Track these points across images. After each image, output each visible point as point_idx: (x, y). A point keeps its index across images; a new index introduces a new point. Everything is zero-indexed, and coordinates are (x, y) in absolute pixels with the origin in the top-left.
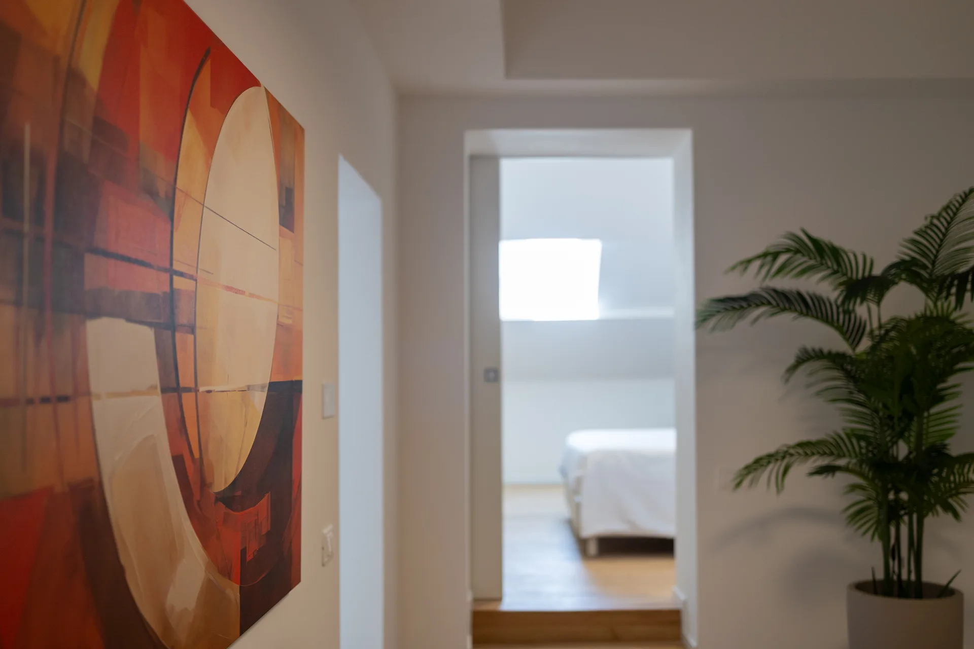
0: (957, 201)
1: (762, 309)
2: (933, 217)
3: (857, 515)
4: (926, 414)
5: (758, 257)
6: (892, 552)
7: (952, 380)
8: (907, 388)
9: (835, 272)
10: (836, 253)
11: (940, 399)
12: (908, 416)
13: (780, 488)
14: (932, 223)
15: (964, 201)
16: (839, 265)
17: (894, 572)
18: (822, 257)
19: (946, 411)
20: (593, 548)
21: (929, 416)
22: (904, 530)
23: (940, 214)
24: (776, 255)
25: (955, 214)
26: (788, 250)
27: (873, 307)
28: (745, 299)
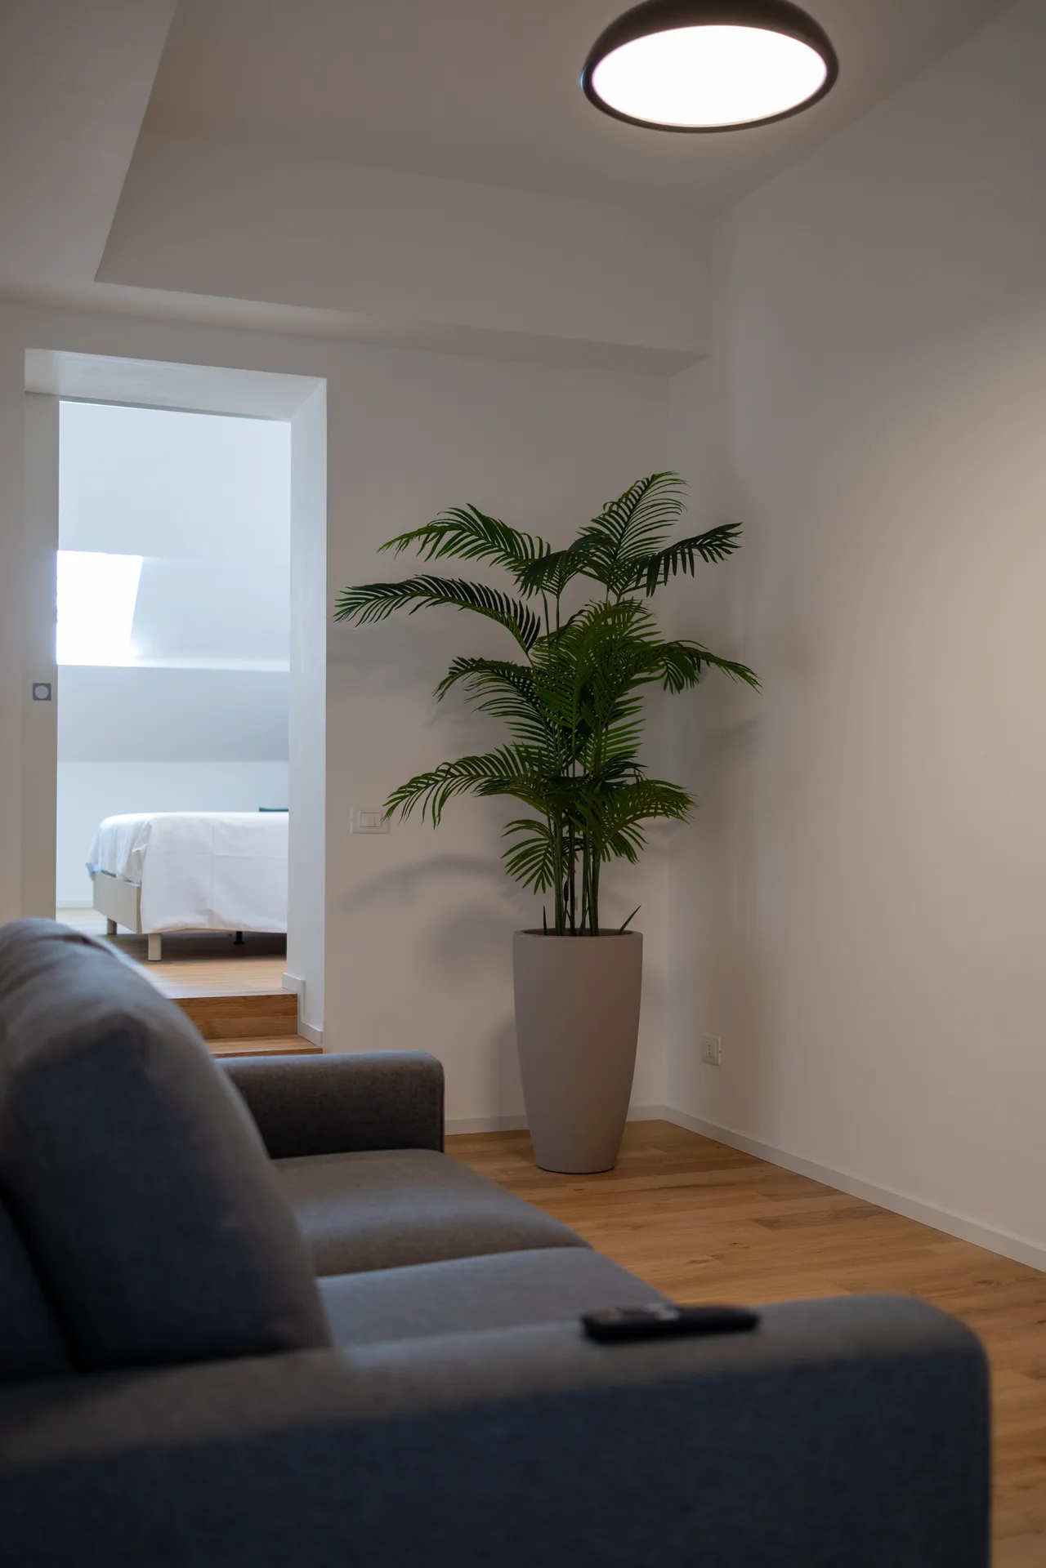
0: (640, 488)
1: (419, 599)
2: (614, 503)
3: (520, 859)
4: (604, 730)
5: (419, 533)
6: (565, 894)
7: (632, 693)
8: (585, 696)
9: (509, 555)
10: (509, 535)
11: (621, 714)
12: (585, 730)
13: (437, 819)
14: (611, 510)
15: (647, 488)
16: (512, 548)
17: (566, 911)
18: (494, 538)
19: (628, 726)
20: (154, 950)
21: (608, 732)
22: (579, 866)
23: (620, 500)
24: (441, 532)
25: (638, 501)
26: (452, 527)
27: (551, 598)
28: (400, 587)
